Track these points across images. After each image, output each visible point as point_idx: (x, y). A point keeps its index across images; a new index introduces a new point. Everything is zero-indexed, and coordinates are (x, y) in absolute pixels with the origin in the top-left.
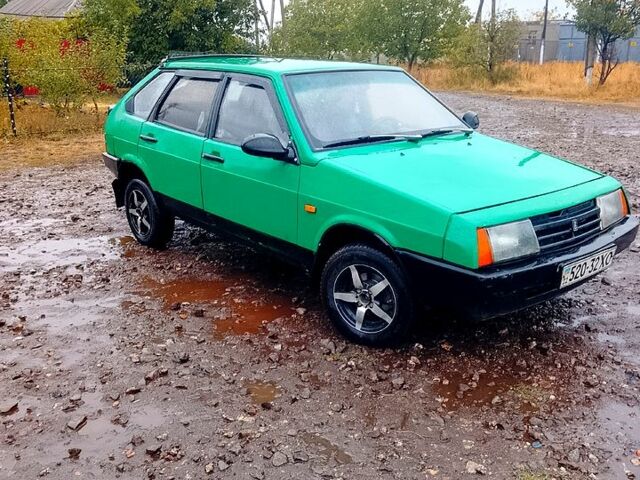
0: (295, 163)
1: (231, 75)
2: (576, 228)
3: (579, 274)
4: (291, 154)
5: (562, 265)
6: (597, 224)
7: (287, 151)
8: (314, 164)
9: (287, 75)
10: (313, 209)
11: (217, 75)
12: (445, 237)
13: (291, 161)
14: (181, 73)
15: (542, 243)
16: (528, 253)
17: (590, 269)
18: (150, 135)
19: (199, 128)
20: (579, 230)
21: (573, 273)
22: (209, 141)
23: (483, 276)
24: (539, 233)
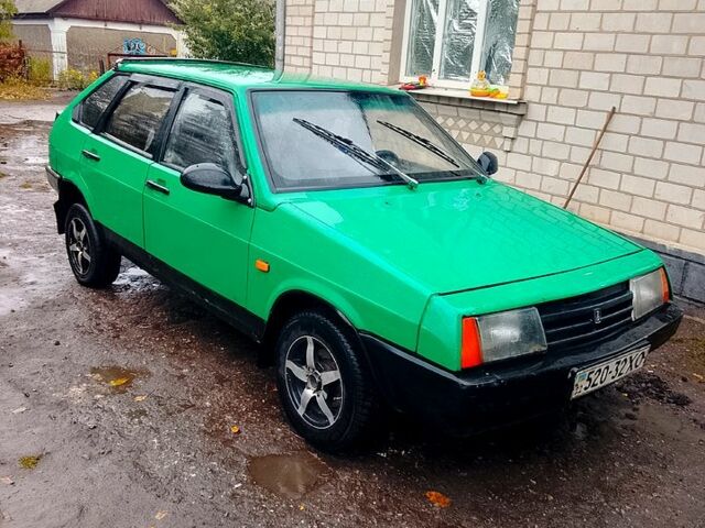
0: (249, 205)
1: (189, 84)
2: (598, 319)
3: (598, 381)
4: (245, 192)
5: (575, 369)
6: (629, 313)
7: (240, 188)
8: (270, 209)
9: (253, 91)
10: (265, 266)
11: (173, 84)
12: (420, 325)
13: (244, 201)
14: (135, 77)
15: (550, 337)
16: (531, 351)
17: (614, 373)
18: (94, 151)
19: (147, 148)
20: (602, 321)
21: (589, 379)
22: (156, 165)
23: (466, 383)
24: (547, 325)
